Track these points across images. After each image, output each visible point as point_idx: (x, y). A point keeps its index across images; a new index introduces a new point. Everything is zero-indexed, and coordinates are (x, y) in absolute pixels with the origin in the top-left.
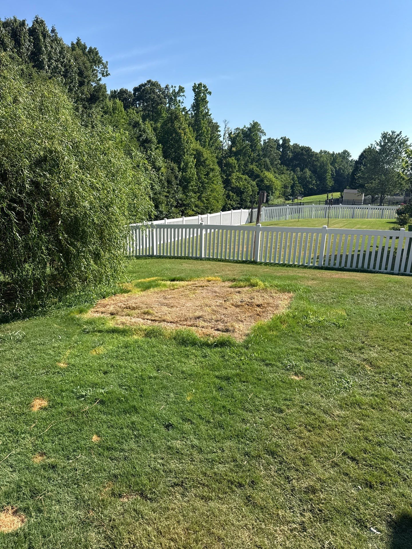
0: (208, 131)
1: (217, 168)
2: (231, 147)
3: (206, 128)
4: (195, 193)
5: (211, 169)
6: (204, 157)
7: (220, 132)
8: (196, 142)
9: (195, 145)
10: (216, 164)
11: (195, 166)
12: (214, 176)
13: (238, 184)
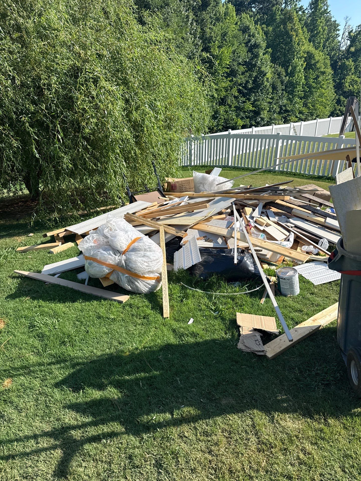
0: (324, 31)
1: (329, 70)
2: (350, 46)
3: (322, 27)
4: (301, 99)
5: (321, 72)
6: (315, 60)
7: (339, 31)
8: (309, 44)
9: (307, 47)
10: (329, 67)
11: (305, 69)
12: (323, 80)
13: (351, 88)
